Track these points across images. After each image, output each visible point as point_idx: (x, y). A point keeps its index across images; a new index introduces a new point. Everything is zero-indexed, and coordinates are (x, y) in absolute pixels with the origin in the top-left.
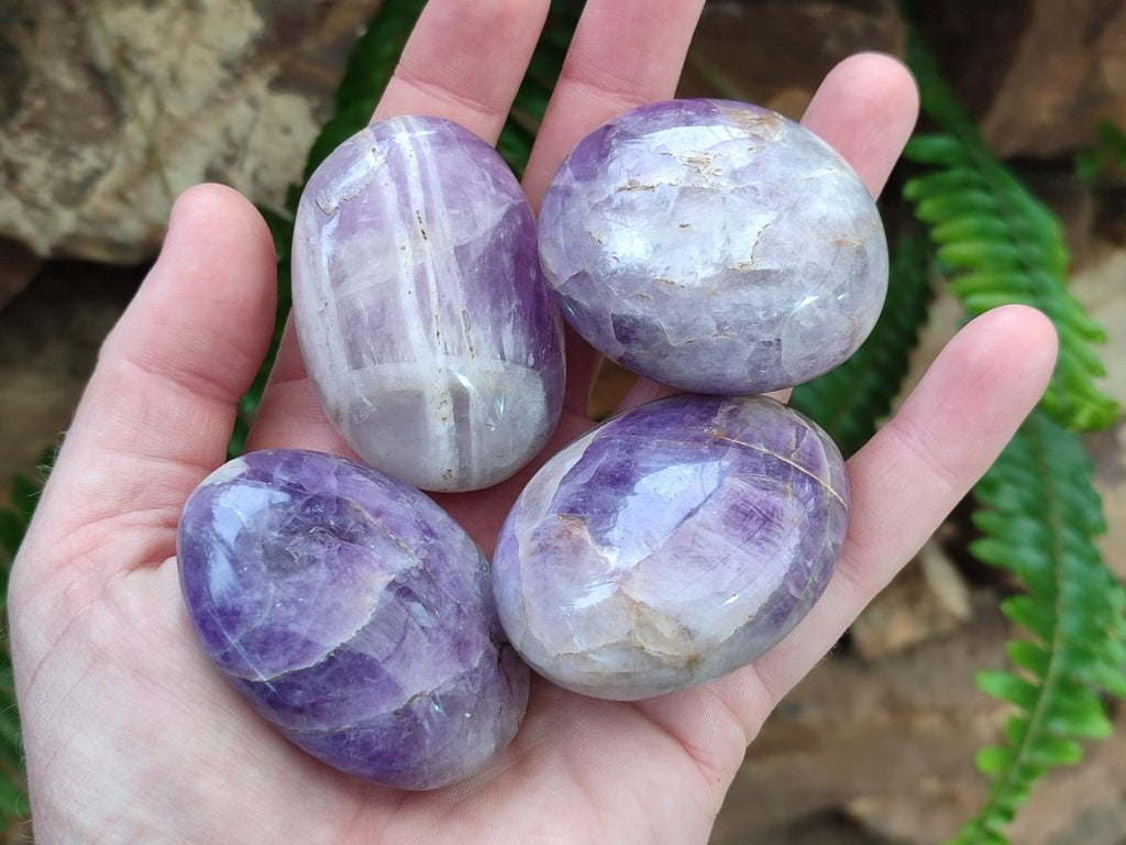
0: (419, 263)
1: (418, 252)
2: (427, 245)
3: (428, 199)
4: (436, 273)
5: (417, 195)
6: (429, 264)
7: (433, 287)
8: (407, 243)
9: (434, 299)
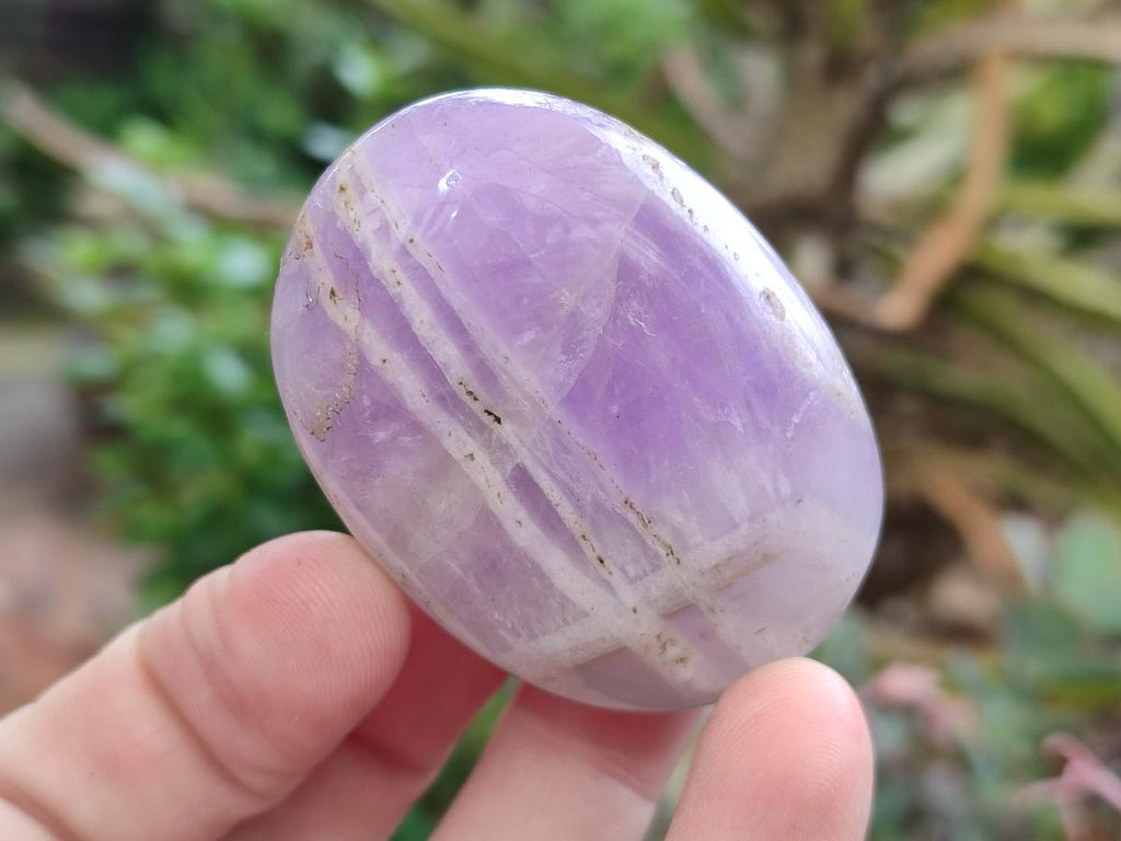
0: (510, 467)
1: (499, 449)
2: (507, 430)
3: (469, 346)
4: (548, 470)
5: (446, 351)
6: (528, 463)
7: (554, 495)
8: (472, 445)
9: (566, 511)
